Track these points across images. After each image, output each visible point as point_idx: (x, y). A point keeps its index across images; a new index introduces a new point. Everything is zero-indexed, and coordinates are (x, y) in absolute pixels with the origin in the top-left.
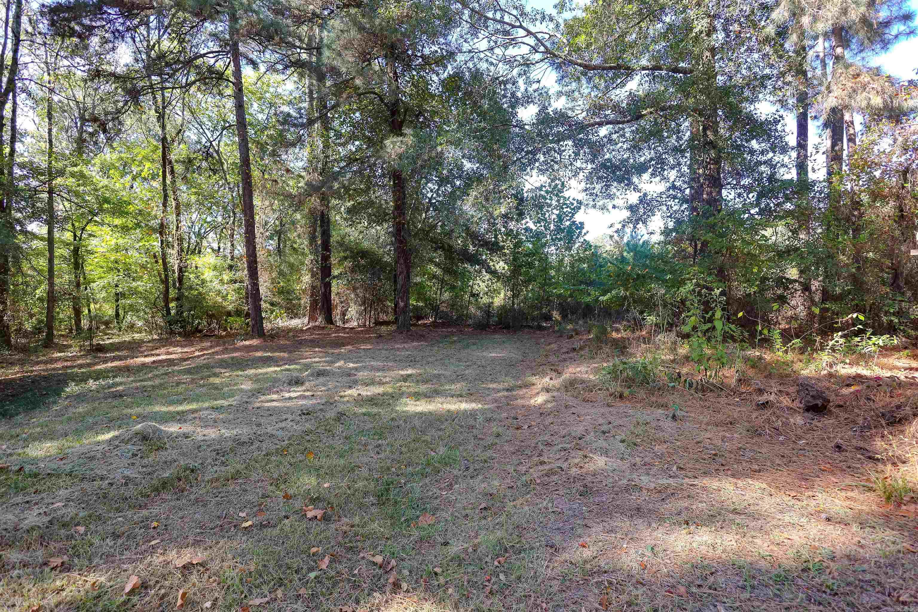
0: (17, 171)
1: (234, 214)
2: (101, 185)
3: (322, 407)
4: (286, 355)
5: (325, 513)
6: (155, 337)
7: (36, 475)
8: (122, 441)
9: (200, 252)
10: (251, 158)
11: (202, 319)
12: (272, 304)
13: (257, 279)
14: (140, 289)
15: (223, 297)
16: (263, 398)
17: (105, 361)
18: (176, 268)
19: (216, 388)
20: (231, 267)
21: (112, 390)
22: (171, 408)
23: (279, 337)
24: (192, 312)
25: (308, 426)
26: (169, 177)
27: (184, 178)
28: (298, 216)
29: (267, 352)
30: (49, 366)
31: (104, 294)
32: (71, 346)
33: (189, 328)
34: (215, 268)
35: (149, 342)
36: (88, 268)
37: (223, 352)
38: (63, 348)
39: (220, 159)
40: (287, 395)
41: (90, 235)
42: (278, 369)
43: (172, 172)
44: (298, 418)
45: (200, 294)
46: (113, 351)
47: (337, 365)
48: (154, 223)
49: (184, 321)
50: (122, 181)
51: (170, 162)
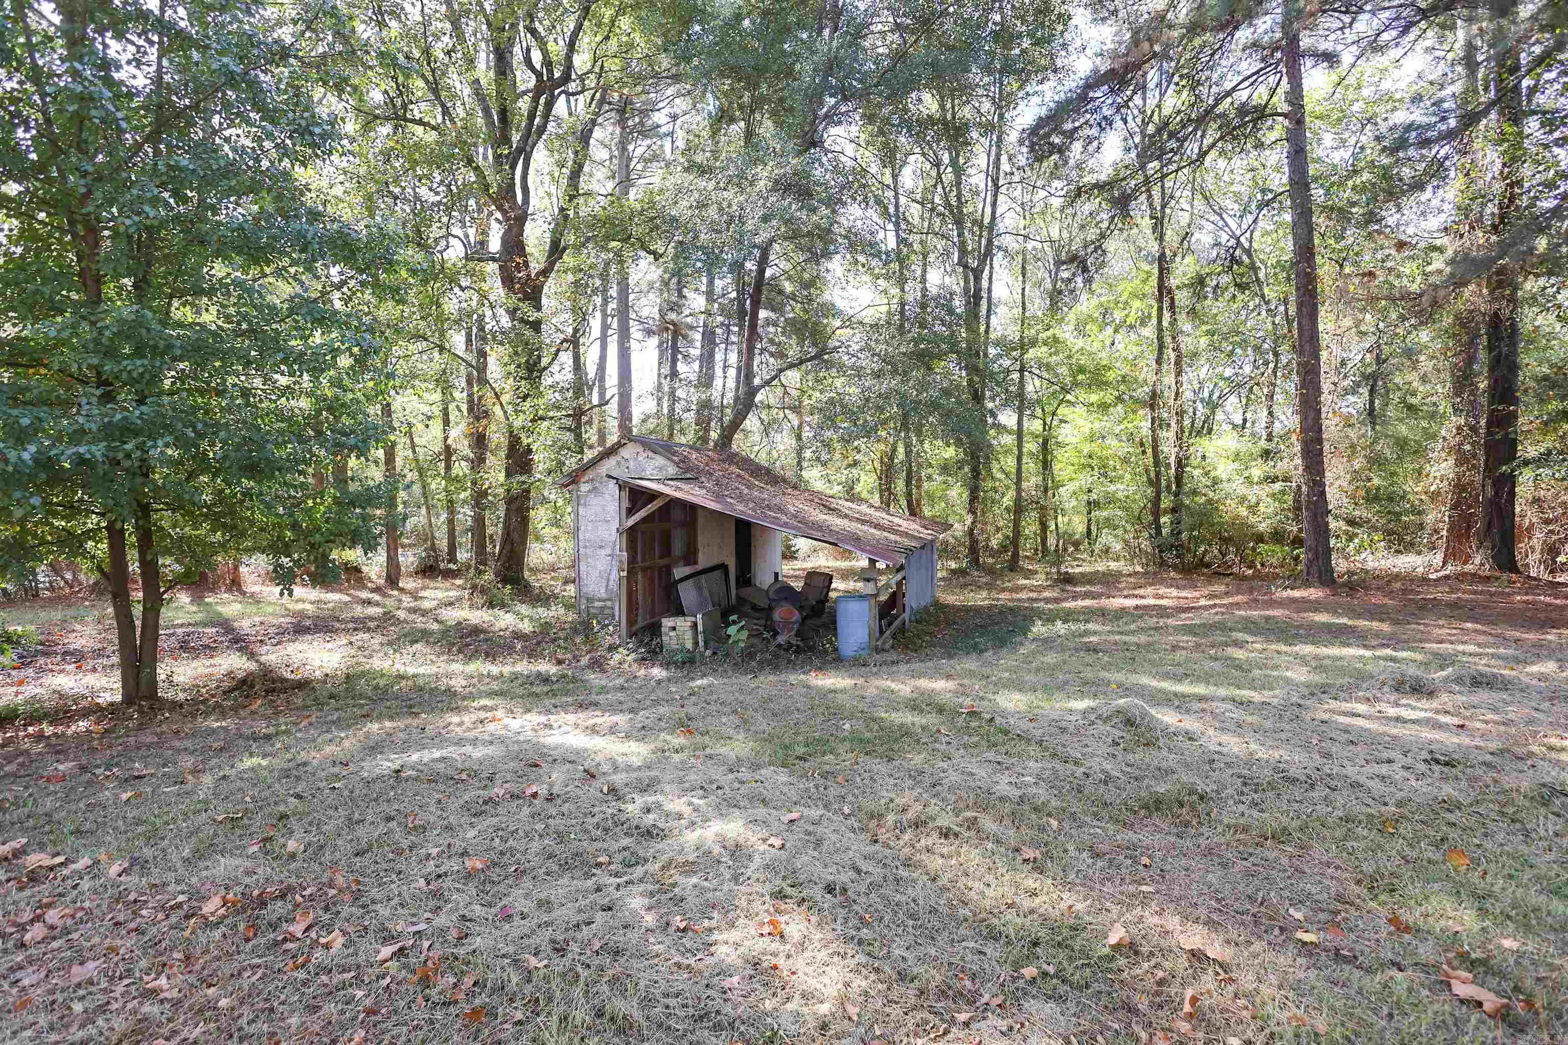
0: (992, 351)
1: (1276, 354)
2: (1077, 347)
3: (1488, 758)
4: (1386, 627)
5: (1506, 1006)
6: (1139, 569)
7: (1006, 733)
8: (1099, 717)
9: (1210, 431)
10: (1316, 242)
11: (1210, 545)
12: (1351, 522)
13: (1322, 473)
14: (1120, 495)
15: (1250, 507)
16: (1334, 704)
17: (1075, 598)
18: (1172, 460)
19: (1239, 667)
20: (1266, 454)
21: (1086, 640)
22: (1166, 685)
23: (1367, 588)
24: (1195, 533)
25: (1448, 790)
26: (1167, 315)
27: (1192, 312)
28: (1424, 336)
29: (1340, 615)
30: (1015, 596)
31: (1074, 503)
32: (1036, 572)
33: (1189, 557)
34: (1237, 457)
35: (1130, 575)
36: (1057, 467)
37: (1249, 605)
38: (1028, 574)
39: (1253, 263)
40: (1392, 712)
41: (1062, 421)
42: (1368, 654)
43: (1172, 306)
44: (1423, 767)
45: (1210, 501)
46: (1083, 584)
47: (1534, 669)
48: (1142, 392)
49: (1182, 546)
50: (1101, 337)
51: (1170, 291)
